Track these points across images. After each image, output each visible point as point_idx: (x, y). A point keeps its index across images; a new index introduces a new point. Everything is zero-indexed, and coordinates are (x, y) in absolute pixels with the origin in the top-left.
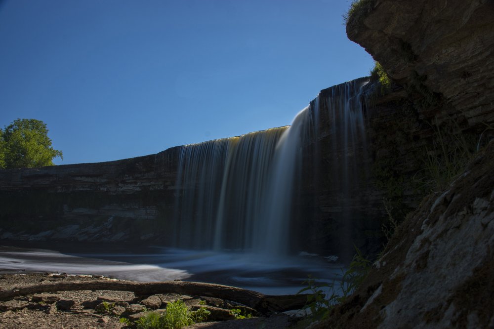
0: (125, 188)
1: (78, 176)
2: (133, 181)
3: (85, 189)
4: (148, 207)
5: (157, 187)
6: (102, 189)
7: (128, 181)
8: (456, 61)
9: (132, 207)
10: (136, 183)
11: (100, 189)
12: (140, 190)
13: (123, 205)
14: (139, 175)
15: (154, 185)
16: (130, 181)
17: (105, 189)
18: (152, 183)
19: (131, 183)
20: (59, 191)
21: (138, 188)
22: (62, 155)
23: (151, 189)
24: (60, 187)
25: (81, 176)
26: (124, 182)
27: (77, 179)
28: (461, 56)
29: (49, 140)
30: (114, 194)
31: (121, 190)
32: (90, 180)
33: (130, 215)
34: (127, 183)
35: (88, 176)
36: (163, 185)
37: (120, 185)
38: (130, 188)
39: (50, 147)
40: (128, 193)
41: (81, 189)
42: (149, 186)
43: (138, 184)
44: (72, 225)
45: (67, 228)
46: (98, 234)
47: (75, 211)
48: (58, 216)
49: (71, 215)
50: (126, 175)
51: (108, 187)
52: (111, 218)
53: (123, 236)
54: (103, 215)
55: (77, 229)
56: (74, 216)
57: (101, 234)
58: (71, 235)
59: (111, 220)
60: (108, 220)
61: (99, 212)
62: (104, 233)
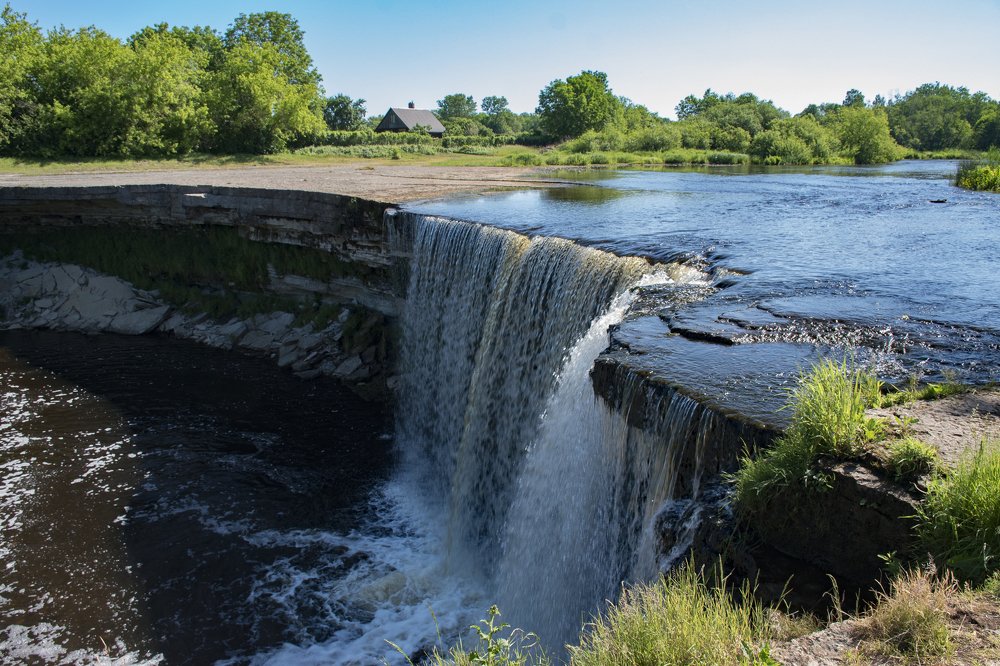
0: (359, 256)
1: (273, 217)
2: (370, 245)
3: (293, 242)
6: (322, 245)
7: (360, 243)
9: (385, 292)
11: (319, 246)
12: (388, 263)
16: (365, 244)
17: (329, 248)
19: (368, 248)
20: (253, 238)
25: (278, 218)
26: (354, 243)
29: (307, 54)
30: (346, 261)
31: (355, 258)
32: (295, 226)
34: (361, 247)
37: (349, 246)
39: (311, 69)
41: (288, 241)
44: (281, 313)
45: (271, 319)
46: (315, 353)
47: (289, 279)
48: (261, 286)
49: (283, 287)
50: (355, 231)
51: (334, 242)
52: (346, 312)
53: (357, 369)
54: (337, 294)
55: (287, 327)
56: (289, 288)
57: (321, 352)
58: (274, 341)
59: (345, 318)
60: (340, 316)
61: (329, 288)
62: (328, 349)
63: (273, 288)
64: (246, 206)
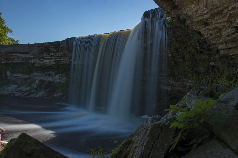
0: (45, 62)
1: (14, 53)
2: (49, 57)
3: (20, 62)
4: (60, 74)
5: (65, 62)
6: (30, 62)
7: (46, 58)
8: (196, 15)
9: (51, 74)
10: (52, 59)
11: (29, 62)
12: (55, 63)
13: (45, 72)
14: (53, 54)
15: (63, 61)
16: (47, 57)
17: (33, 62)
18: (62, 59)
19: (48, 59)
20: (3, 62)
21: (53, 62)
22: (12, 32)
23: (61, 63)
24: (3, 59)
25: (16, 53)
26: (44, 58)
27: (13, 54)
28: (199, 11)
29: (2, 20)
30: (39, 65)
31: (43, 63)
32: (22, 55)
33: (50, 79)
34: (46, 59)
35: (20, 53)
36: (69, 61)
37: (41, 59)
38: (48, 62)
40: (47, 65)
41: (17, 61)
42: (60, 61)
43: (53, 59)
44: (13, 85)
45: (9, 87)
46: (28, 92)
47: (15, 75)
48: (4, 78)
49: (12, 78)
50: (45, 54)
51: (35, 60)
52: (38, 81)
53: (44, 94)
54: (33, 78)
55: (16, 88)
56: (14, 78)
57: (30, 92)
58: (11, 92)
59: (38, 83)
60: (35, 82)
61: (30, 76)
62: (32, 91)
63: (8, 79)
64: (4, 50)
